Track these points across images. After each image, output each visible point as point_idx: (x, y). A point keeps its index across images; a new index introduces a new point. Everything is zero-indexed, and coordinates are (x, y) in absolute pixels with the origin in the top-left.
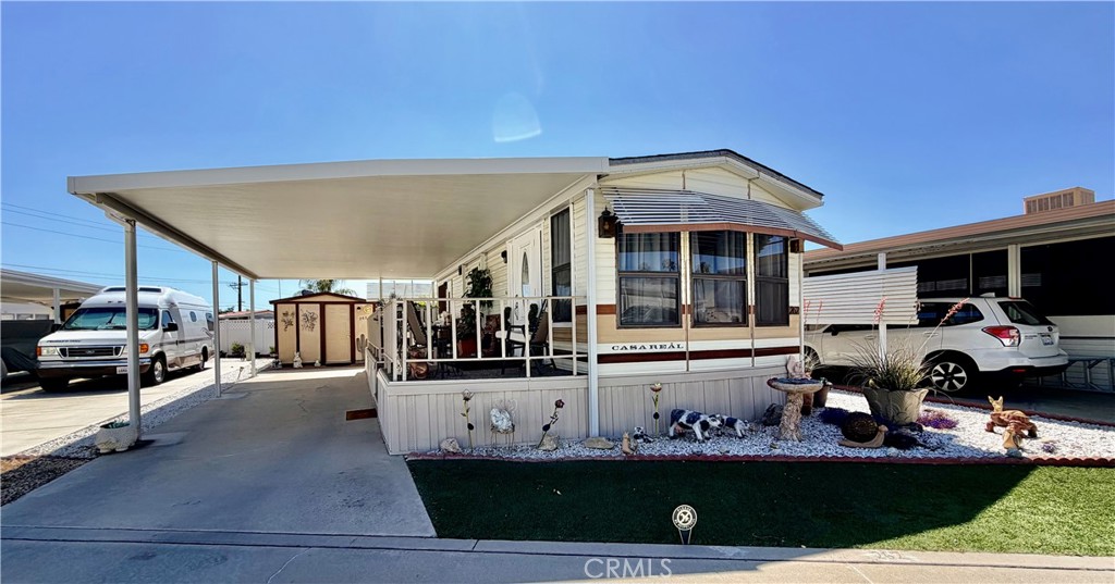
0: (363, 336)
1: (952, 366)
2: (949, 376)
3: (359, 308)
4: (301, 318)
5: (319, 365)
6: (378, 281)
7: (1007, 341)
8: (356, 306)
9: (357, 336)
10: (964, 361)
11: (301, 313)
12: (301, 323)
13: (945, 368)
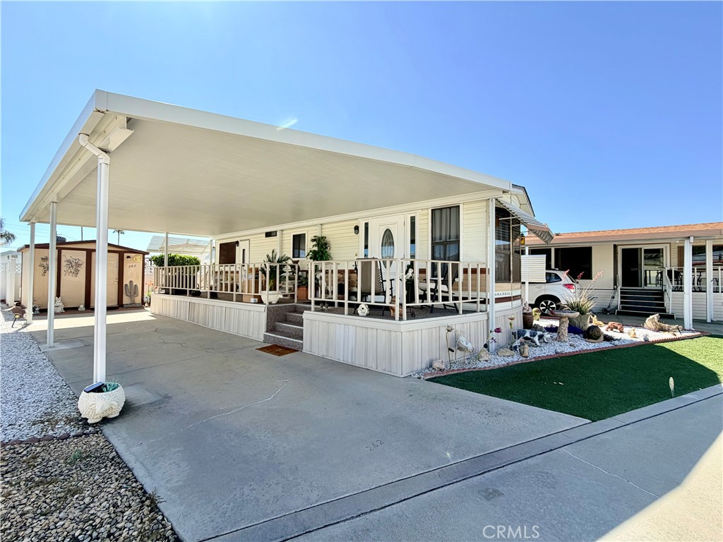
0: (131, 282)
1: (549, 302)
2: (548, 307)
3: (128, 257)
4: (63, 263)
5: (84, 309)
6: (164, 235)
7: (572, 291)
8: (126, 255)
9: (126, 282)
10: (555, 299)
11: (63, 259)
12: (63, 268)
13: (546, 303)
